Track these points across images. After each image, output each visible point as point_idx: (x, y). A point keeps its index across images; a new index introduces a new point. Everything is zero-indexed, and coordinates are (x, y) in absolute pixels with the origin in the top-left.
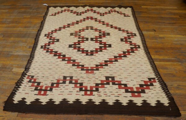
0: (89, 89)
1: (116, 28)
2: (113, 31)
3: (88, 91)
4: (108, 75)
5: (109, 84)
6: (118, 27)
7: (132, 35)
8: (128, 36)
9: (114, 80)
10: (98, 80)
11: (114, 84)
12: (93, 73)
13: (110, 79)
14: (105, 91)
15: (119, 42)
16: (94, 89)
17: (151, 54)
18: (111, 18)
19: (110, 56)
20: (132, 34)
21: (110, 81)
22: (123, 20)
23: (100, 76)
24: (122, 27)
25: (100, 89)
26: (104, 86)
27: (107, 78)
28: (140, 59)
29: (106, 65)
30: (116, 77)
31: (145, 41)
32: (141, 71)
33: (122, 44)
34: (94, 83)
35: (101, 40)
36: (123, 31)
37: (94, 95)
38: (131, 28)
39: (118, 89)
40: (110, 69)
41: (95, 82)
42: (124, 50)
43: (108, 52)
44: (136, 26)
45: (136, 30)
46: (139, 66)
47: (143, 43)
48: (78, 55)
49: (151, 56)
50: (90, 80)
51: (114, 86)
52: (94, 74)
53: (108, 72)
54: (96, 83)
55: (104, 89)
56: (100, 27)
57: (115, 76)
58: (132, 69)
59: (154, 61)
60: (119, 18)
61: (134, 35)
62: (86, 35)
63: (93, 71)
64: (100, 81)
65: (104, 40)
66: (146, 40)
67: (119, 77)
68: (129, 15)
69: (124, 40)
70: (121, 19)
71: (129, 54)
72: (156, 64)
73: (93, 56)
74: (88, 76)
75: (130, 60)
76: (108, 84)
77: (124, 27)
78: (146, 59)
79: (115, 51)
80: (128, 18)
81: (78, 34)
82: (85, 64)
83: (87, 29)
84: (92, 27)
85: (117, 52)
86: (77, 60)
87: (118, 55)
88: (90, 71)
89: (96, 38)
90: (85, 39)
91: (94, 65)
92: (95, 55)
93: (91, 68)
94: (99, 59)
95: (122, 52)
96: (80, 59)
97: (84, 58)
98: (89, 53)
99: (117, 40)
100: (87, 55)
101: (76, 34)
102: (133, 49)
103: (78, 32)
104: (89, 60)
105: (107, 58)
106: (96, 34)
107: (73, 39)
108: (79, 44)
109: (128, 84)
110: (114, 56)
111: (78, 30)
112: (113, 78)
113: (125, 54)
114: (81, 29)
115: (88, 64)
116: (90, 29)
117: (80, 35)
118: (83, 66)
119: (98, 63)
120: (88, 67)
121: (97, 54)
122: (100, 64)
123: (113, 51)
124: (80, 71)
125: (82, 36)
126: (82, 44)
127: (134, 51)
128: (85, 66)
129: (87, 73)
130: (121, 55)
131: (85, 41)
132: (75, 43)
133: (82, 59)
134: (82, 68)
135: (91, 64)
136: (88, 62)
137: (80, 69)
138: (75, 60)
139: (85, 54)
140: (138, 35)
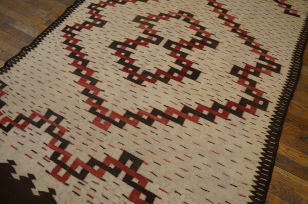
0: (69, 163)
1: (243, 35)
2: (230, 39)
3: (65, 167)
4: (132, 150)
5: (116, 176)
6: (252, 33)
7: (270, 65)
8: (258, 64)
9: (137, 169)
10: (104, 151)
11: (127, 180)
12: (106, 129)
13: (129, 163)
14: (95, 187)
15: (224, 74)
16: (79, 170)
17: (281, 139)
18: (250, 9)
19: (176, 101)
20: (271, 62)
21: (126, 169)
22: (275, 19)
23: (115, 143)
24: (260, 37)
25: (90, 177)
26: (103, 174)
27: (126, 156)
28: (241, 141)
29: (149, 122)
30: (146, 164)
31: (292, 96)
32: (219, 175)
33: (229, 81)
34: (89, 156)
35: (187, 54)
36: (256, 48)
37: (67, 185)
38: (280, 48)
39: (126, 200)
40: (150, 137)
41: (92, 154)
42: (222, 99)
43: (180, 89)
44: (298, 47)
45: (290, 57)
46: (223, 161)
47: (282, 99)
48: (111, 72)
49: (277, 146)
50: (89, 142)
51: (124, 185)
52: (107, 133)
53: (139, 142)
54: (95, 157)
55: (97, 180)
56: (207, 22)
57: (147, 161)
58: (199, 161)
59: (277, 162)
60: (267, 12)
61: (274, 67)
62: (164, 31)
63: (109, 126)
64: (105, 156)
65: (193, 55)
66: (297, 94)
67: (153, 167)
68: (298, 13)
69: (240, 72)
70: (270, 16)
71: (225, 116)
72: (274, 175)
73: (139, 86)
74: (91, 131)
75: (216, 134)
76: (116, 172)
77: (263, 40)
78: (259, 148)
79: (199, 93)
80: (289, 20)
81: (151, 22)
82: (106, 99)
83: (178, 17)
84: (191, 15)
85: (200, 97)
86: (102, 82)
87: (197, 105)
88: (103, 121)
89: (179, 45)
90: (154, 39)
91: (124, 109)
92: (145, 86)
93: (111, 115)
94: (146, 100)
95: (212, 103)
96: (109, 83)
97: (118, 83)
98: (137, 75)
99: (224, 66)
100: (130, 78)
101: (146, 21)
102: (245, 106)
103: (154, 18)
104: (125, 92)
105: (165, 106)
106: (189, 34)
107: (132, 32)
108: (134, 47)
109: (159, 196)
110: (183, 106)
111: (157, 14)
112: (138, 162)
113: (214, 112)
114: (167, 13)
115: (114, 102)
116: (183, 18)
117: (151, 26)
118: (100, 101)
119: (135, 107)
120: (106, 110)
121: (153, 85)
122: (138, 113)
123: (192, 92)
124: (85, 111)
125: (154, 28)
126: (139, 47)
127: (243, 112)
128: (104, 105)
129: (96, 122)
130: (202, 111)
131: (150, 43)
132: (129, 40)
133: (111, 84)
134: (95, 107)
135: (119, 104)
136: (117, 95)
137: (89, 107)
138: (98, 81)
139: (126, 75)
140: (285, 71)
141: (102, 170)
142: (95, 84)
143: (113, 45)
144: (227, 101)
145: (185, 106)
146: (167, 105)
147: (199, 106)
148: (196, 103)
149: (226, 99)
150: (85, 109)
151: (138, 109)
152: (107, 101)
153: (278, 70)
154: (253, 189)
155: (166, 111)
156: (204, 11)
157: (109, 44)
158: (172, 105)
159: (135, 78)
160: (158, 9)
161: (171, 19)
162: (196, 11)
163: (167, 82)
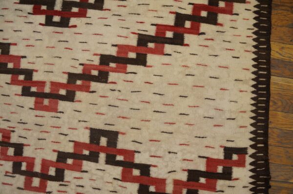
0: (37, 168)
3: (36, 175)
4: (99, 125)
5: (96, 161)
9: (115, 144)
10: (68, 138)
11: (111, 161)
12: (55, 110)
13: (103, 141)
14: (80, 182)
16: (52, 172)
19: (125, 32)
21: (103, 149)
23: (75, 123)
25: (69, 175)
26: (81, 166)
27: (95, 134)
28: (225, 58)
29: (103, 78)
30: (123, 134)
32: (212, 113)
34: (54, 151)
37: (49, 193)
39: (120, 183)
40: (112, 97)
41: (56, 147)
43: (122, 11)
46: (210, 94)
48: (20, 23)
49: (269, 49)
50: (44, 135)
51: (110, 168)
52: (59, 115)
53: (103, 110)
54: (61, 150)
55: (78, 174)
57: (122, 131)
58: (183, 105)
59: (272, 71)
63: (57, 104)
64: (72, 144)
67: (134, 135)
71: (195, 31)
72: (273, 88)
73: (67, 29)
74: (39, 120)
75: (192, 61)
76: (93, 158)
78: (248, 60)
79: (151, 7)
82: (35, 68)
85: (155, 14)
86: (15, 44)
87: (154, 28)
88: (46, 102)
91: (64, 73)
92: (75, 26)
93: (51, 88)
94: (85, 46)
95: (173, 16)
96: (26, 43)
97: (38, 36)
98: (57, 13)
100: (49, 22)
102: (217, 5)
104: (53, 47)
105: (113, 45)
109: (153, 164)
110: (136, 36)
112: (113, 136)
113: (180, 30)
115: (47, 68)
118: (29, 73)
119: (76, 64)
120: (42, 84)
121: (84, 20)
122: (84, 70)
123: (141, 10)
124: (17, 97)
127: (216, 15)
128: (36, 77)
129: (38, 106)
130: (165, 34)
133: (30, 43)
134: (27, 85)
135: (54, 68)
136: (45, 56)
137: (18, 89)
138: (9, 44)
139: (42, 19)
141: (78, 161)
142: (9, 52)
144: (191, 6)
145: (139, 34)
146: (115, 44)
147: (157, 28)
148: (152, 25)
149: (190, 4)
150: (16, 95)
151: (80, 64)
152: (36, 71)
154: (253, 115)
155: (118, 52)
158: (122, 42)
159: (56, 19)
163: (102, 8)
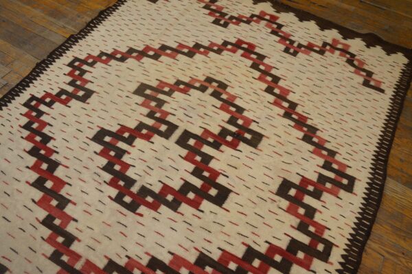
1: (301, 123)
2: (280, 131)
6: (314, 121)
7: (339, 178)
8: (321, 176)
15: (267, 195)
18: (313, 76)
19: (187, 244)
20: (340, 173)
22: (350, 97)
24: (326, 126)
31: (368, 234)
33: (274, 208)
35: (212, 158)
36: (319, 147)
38: (355, 148)
42: (261, 241)
43: (195, 221)
44: (380, 145)
45: (369, 163)
47: (353, 240)
56: (247, 98)
60: (338, 83)
61: (345, 182)
62: (180, 113)
65: (222, 159)
66: (377, 230)
68: (383, 87)
69: (292, 192)
70: (343, 89)
77: (331, 132)
79: (225, 230)
80: (370, 97)
81: (161, 96)
82: (80, 238)
83: (203, 89)
84: (223, 86)
85: (226, 238)
86: (75, 204)
87: (220, 252)
89: (201, 140)
90: (163, 128)
91: (106, 257)
92: (141, 215)
93: (83, 267)
94: (141, 240)
95: (244, 248)
96: (85, 207)
97: (101, 207)
98: (131, 194)
99: (267, 180)
100: (118, 199)
101: (154, 94)
102: (295, 254)
103: (167, 89)
104: (109, 225)
105: (170, 252)
106: (217, 120)
107: (130, 112)
108: (130, 141)
110: (197, 254)
111: (172, 81)
113: (246, 266)
114: (187, 80)
115: (91, 243)
116: (210, 90)
117: (161, 103)
118: (70, 239)
119: (123, 254)
120: (77, 257)
121: (153, 213)
122: (127, 264)
123: (214, 228)
124: (43, 258)
125: (165, 108)
126: (139, 142)
127: (291, 265)
128: (75, 247)
130: (228, 263)
131: (156, 136)
132: (124, 128)
133: (89, 209)
134: (61, 250)
135: (98, 247)
136: (97, 229)
137: (50, 250)
138: (69, 201)
139: (114, 192)
140: (361, 188)
142: (64, 208)
143: (99, 137)
144: (267, 245)
145: (201, 253)
146: (173, 252)
147: (223, 254)
148: (219, 248)
149: (266, 242)
150: (43, 254)
151: (127, 256)
152: (79, 241)
153: (349, 188)
155: (171, 262)
156: (245, 78)
157: (92, 134)
158: (180, 252)
159: (127, 199)
160: (173, 73)
161: (192, 91)
162: (232, 78)
163: (177, 209)
